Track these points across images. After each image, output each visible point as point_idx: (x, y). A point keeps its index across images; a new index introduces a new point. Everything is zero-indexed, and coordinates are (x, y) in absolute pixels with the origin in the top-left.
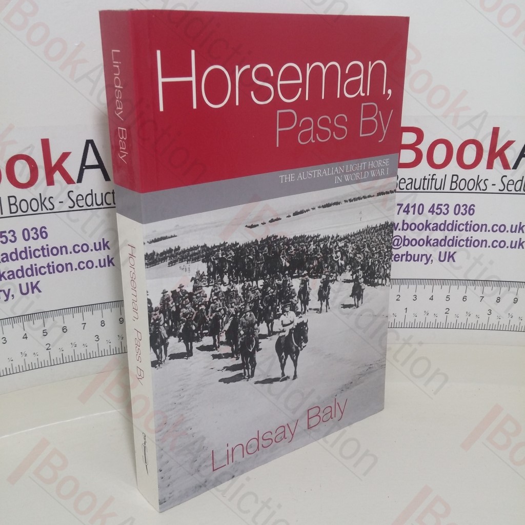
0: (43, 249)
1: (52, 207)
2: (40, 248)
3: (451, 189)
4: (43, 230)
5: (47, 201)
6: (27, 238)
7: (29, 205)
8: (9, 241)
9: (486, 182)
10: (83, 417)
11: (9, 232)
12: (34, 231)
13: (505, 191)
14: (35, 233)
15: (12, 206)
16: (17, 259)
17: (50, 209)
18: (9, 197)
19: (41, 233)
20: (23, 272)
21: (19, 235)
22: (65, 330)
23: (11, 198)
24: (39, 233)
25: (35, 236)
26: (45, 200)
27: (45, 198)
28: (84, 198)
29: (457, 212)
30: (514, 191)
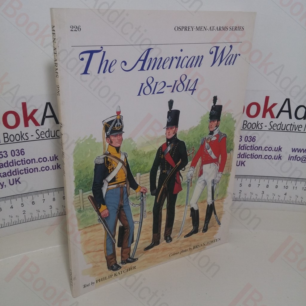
0: (22, 161)
1: (27, 138)
2: (20, 160)
3: (243, 128)
4: (22, 150)
5: (24, 135)
6: (13, 155)
7: (15, 138)
8: (3, 157)
9: (262, 124)
10: (43, 249)
11: (4, 152)
12: (17, 151)
13: (272, 129)
14: (18, 152)
15: (5, 138)
16: (8, 166)
17: (26, 140)
18: (4, 134)
19: (21, 152)
20: (11, 173)
21: (9, 153)
22: (33, 203)
23: (5, 134)
24: (20, 152)
25: (18, 154)
26: (23, 134)
27: (24, 134)
28: (45, 133)
29: (246, 140)
30: (276, 130)
